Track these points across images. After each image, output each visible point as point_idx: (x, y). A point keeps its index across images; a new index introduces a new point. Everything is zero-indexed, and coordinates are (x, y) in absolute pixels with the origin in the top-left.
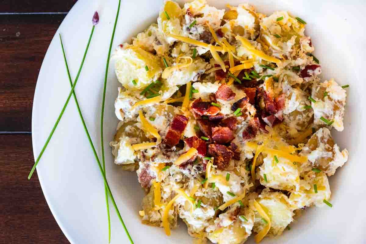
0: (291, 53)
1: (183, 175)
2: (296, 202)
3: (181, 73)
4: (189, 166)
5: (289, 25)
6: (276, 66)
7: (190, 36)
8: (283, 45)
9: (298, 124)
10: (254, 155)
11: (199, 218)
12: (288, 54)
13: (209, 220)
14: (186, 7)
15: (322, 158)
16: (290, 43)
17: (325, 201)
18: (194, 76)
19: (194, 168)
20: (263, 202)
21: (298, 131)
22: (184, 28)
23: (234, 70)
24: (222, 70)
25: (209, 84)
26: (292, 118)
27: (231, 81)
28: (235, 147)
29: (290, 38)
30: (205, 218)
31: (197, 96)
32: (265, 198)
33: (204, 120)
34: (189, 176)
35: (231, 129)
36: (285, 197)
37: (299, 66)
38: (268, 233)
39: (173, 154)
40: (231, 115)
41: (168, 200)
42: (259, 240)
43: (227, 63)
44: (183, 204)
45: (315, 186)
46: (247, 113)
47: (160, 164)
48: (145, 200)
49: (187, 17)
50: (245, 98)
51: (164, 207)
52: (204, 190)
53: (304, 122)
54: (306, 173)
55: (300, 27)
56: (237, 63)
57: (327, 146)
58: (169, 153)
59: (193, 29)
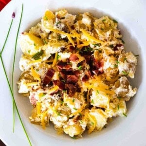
0: (109, 38)
1: (52, 99)
2: (108, 114)
3: (52, 47)
4: (55, 95)
5: (109, 23)
6: (101, 45)
7: (58, 29)
8: (105, 34)
9: (111, 75)
10: (88, 89)
11: (59, 121)
12: (107, 39)
13: (65, 122)
14: (57, 13)
15: (122, 92)
16: (109, 33)
17: (123, 114)
18: (59, 49)
19: (57, 95)
20: (91, 113)
21: (111, 78)
22: (55, 24)
23: (79, 46)
24: (73, 46)
25: (66, 53)
26: (108, 71)
27: (78, 52)
28: (78, 85)
29: (108, 30)
30: (62, 121)
31: (60, 59)
32: (93, 111)
33: (63, 71)
34: (55, 100)
35: (77, 76)
36: (103, 111)
37: (113, 45)
38: (94, 129)
39: (47, 89)
40: (77, 69)
41: (44, 112)
42: (89, 133)
43: (76, 43)
44: (52, 114)
45: (118, 106)
46: (85, 68)
47: (40, 94)
48: (32, 111)
49: (57, 19)
50: (84, 61)
51: (42, 115)
52: (62, 107)
53: (114, 74)
54: (114, 99)
55: (115, 25)
56: (81, 43)
57: (125, 86)
58: (45, 88)
59: (59, 25)
